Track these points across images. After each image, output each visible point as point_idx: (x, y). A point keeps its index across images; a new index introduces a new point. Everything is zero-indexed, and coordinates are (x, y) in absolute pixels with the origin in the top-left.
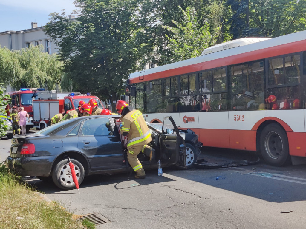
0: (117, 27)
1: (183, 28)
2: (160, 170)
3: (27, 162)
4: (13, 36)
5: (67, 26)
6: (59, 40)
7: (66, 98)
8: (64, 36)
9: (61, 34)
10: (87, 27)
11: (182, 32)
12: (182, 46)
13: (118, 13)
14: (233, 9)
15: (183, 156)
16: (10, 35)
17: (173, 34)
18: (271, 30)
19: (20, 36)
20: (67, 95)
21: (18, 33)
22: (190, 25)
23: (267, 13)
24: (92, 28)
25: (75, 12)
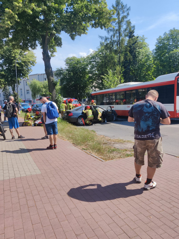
0: (81, 73)
1: (108, 77)
2: (106, 121)
3: (71, 118)
4: (40, 76)
5: (62, 73)
6: (59, 78)
7: (66, 100)
8: (61, 77)
9: (60, 76)
10: (70, 74)
11: (108, 78)
12: (108, 83)
13: (81, 69)
14: (124, 68)
15: (113, 117)
16: (39, 75)
17: (105, 78)
18: (137, 76)
19: (42, 75)
20: (66, 99)
21: (41, 74)
22: (111, 75)
23: (136, 70)
24: (72, 74)
25: (65, 68)
